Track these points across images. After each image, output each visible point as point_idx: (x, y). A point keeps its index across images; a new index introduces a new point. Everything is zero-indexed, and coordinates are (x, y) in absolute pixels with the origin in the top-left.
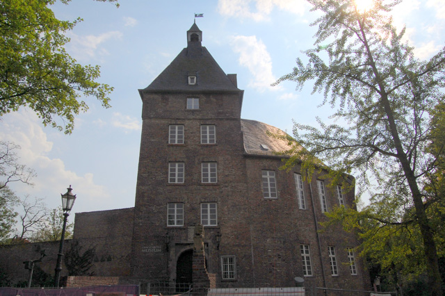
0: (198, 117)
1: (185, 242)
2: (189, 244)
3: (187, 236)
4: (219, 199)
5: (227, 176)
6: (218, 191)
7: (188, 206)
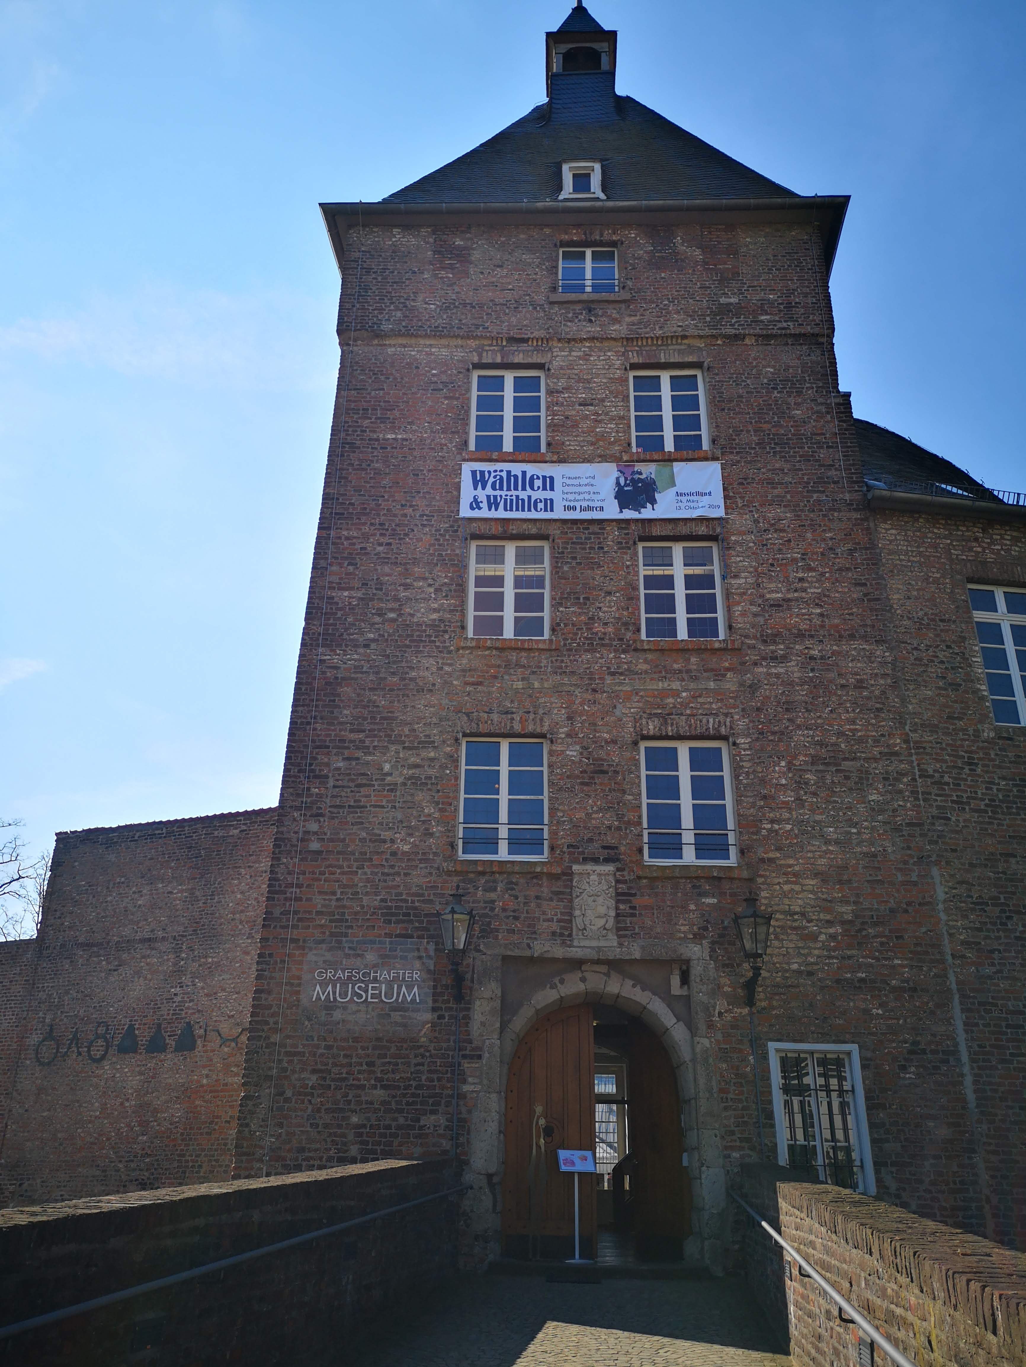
0: (616, 330)
1: (559, 952)
2: (577, 964)
3: (568, 920)
4: (741, 724)
5: (777, 605)
6: (731, 683)
7: (573, 753)
